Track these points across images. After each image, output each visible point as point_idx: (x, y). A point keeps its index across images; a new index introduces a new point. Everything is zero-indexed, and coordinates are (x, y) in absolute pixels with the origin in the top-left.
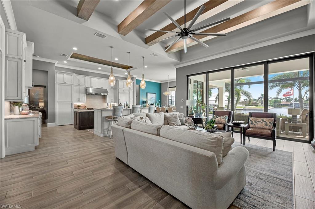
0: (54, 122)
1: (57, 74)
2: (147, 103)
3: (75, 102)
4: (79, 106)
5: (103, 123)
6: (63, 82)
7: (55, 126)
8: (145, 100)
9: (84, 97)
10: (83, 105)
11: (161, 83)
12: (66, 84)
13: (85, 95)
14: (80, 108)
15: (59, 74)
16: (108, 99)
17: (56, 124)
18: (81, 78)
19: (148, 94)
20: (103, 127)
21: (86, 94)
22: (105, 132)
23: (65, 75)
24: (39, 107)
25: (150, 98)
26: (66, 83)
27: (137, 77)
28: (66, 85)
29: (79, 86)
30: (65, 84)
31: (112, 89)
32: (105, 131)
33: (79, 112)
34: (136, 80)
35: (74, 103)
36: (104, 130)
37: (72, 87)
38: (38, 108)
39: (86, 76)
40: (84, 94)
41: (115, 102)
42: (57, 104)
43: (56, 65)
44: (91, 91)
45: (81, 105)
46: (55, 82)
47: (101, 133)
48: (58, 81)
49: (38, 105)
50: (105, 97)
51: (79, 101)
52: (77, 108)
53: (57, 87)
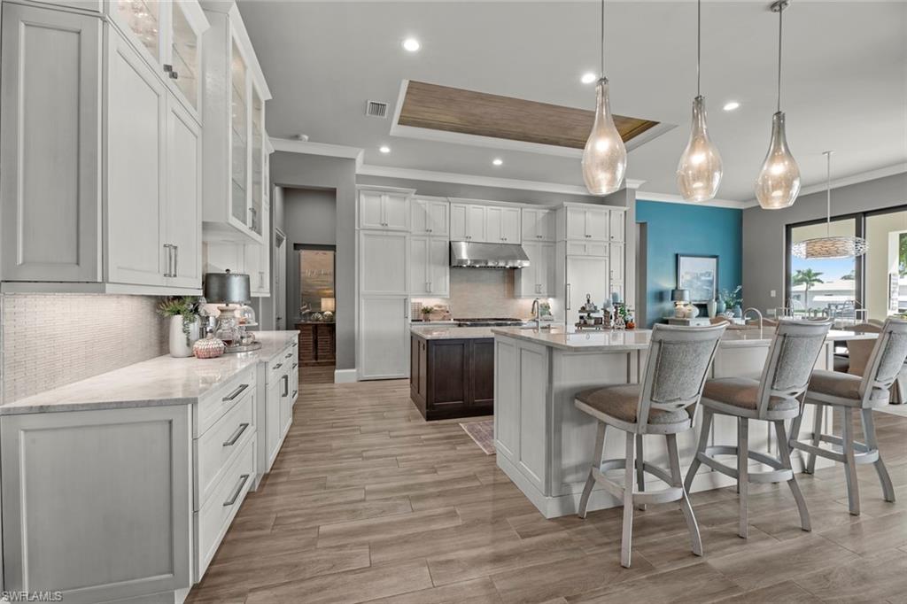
0: (353, 367)
1: (362, 197)
2: (682, 299)
3: (417, 296)
4: (427, 311)
5: (559, 430)
6: (380, 227)
7: (354, 380)
8: (668, 285)
9: (443, 279)
10: (440, 307)
11: (742, 207)
12: (387, 230)
13: (448, 268)
14: (431, 316)
15: (366, 195)
16: (525, 284)
17: (358, 373)
18: (434, 207)
19: (682, 259)
20: (559, 455)
21: (450, 264)
22: (568, 485)
23: (386, 199)
24: (322, 313)
25: (688, 277)
26: (390, 226)
27: (641, 188)
28: (390, 233)
29: (427, 239)
30: (385, 233)
31: (541, 244)
32: (569, 479)
33: (428, 341)
34: (637, 201)
35: (413, 300)
36: (562, 474)
37: (407, 238)
38: (320, 316)
39: (450, 199)
40: (444, 264)
41: (549, 296)
42: (363, 302)
43: (360, 169)
44: (464, 253)
45: (435, 308)
46: (357, 228)
47: (548, 492)
48: (364, 223)
49: (319, 305)
50: (512, 274)
51: (428, 293)
52: (422, 317)
53: (363, 242)
